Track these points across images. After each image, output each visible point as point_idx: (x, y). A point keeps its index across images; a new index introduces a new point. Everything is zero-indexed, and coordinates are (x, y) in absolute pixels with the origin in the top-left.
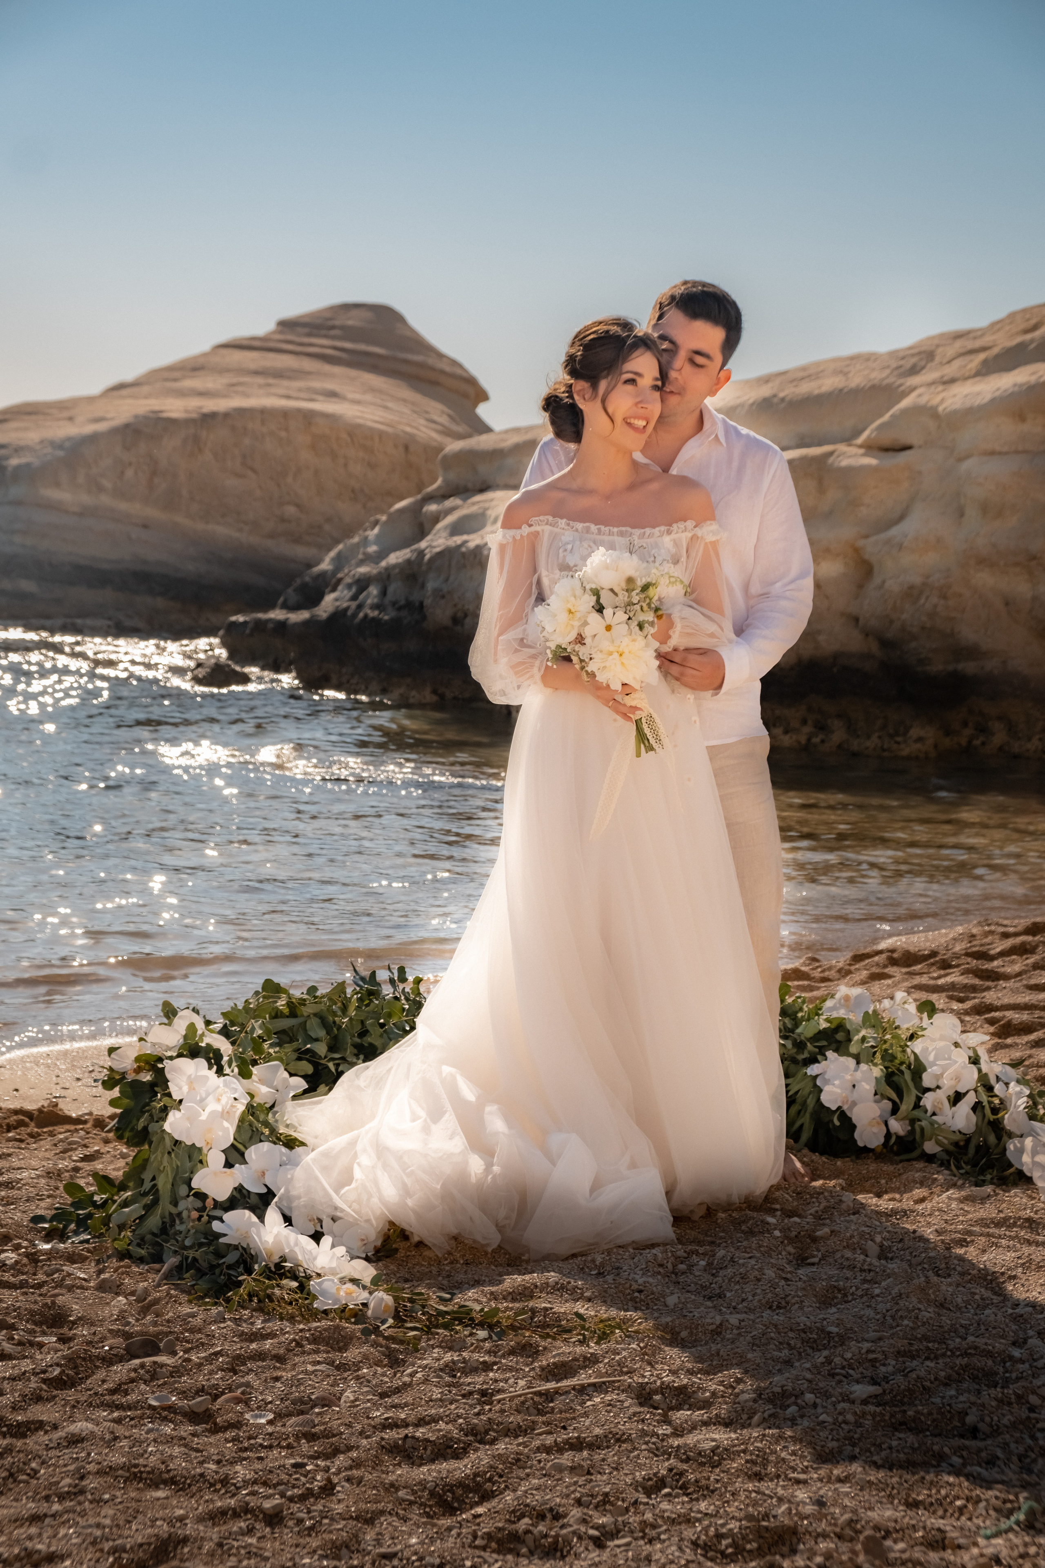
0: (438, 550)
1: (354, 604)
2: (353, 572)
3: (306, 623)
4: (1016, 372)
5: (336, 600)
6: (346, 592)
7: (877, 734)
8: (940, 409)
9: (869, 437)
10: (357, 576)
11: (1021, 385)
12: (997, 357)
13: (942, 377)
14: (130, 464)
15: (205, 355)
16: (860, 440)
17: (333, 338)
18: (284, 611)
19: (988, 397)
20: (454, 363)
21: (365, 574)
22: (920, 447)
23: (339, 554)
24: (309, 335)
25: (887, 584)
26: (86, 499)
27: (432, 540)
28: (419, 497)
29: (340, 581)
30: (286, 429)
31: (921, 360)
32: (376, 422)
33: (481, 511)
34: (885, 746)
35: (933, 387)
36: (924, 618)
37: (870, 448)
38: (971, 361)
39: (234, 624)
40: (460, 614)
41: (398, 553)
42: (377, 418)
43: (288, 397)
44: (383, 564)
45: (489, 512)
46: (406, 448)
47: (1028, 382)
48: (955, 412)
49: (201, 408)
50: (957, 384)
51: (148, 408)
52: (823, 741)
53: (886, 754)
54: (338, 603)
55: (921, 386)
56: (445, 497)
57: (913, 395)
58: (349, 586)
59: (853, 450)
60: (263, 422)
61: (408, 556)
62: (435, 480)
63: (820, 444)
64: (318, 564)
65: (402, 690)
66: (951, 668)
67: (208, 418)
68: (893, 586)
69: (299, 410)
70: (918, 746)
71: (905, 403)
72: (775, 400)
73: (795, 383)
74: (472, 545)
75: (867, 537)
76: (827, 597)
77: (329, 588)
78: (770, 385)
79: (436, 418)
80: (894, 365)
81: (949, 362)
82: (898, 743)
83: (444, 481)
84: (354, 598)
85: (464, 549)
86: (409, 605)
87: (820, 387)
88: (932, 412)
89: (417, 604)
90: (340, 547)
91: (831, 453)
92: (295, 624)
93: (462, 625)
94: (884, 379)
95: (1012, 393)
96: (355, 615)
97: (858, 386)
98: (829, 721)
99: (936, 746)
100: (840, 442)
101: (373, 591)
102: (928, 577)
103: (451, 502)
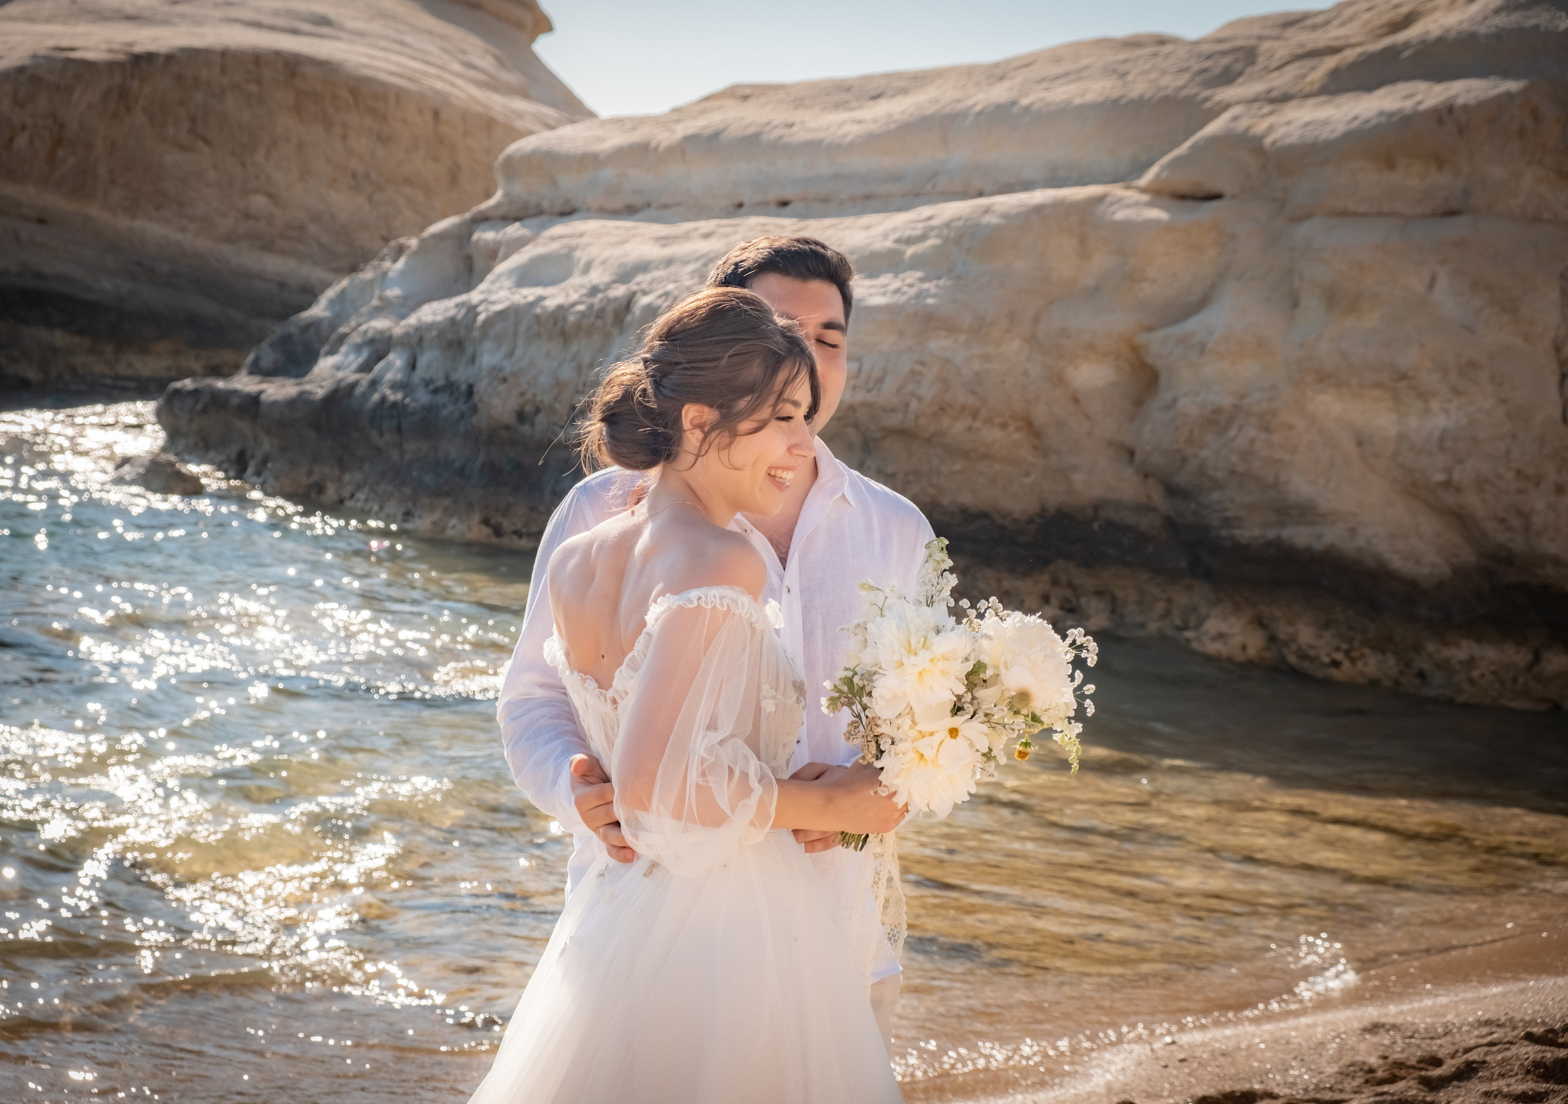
0: (498, 307)
1: (366, 378)
2: (364, 327)
3: (292, 403)
4: (1381, 92)
5: (338, 368)
6: (352, 357)
8: (1268, 141)
9: (1157, 177)
10: (370, 334)
11: (1390, 115)
12: (1355, 66)
13: (1270, 91)
14: (24, 128)
16: (1143, 181)
18: (257, 379)
19: (1341, 129)
21: (381, 332)
22: (1234, 197)
23: (343, 293)
25: (1180, 404)
27: (489, 292)
28: (468, 216)
29: (342, 338)
30: (258, 82)
31: (1236, 61)
32: (392, 73)
33: (564, 251)
35: (1256, 105)
36: (1234, 459)
37: (1160, 194)
38: (1313, 69)
39: (177, 392)
40: (529, 408)
41: (436, 306)
42: (393, 68)
43: (257, 25)
44: (412, 320)
45: (578, 254)
46: (436, 114)
47: (1400, 111)
48: (1290, 149)
49: (131, 44)
50: (1293, 103)
51: (52, 42)
54: (340, 375)
55: (1238, 103)
56: (508, 219)
57: (1226, 117)
58: (358, 348)
59: (1132, 195)
60: (224, 70)
61: (452, 312)
62: (492, 191)
63: (1082, 182)
64: (307, 306)
65: (436, 516)
66: (1271, 534)
67: (142, 63)
68: (1189, 406)
69: (278, 53)
71: (1213, 128)
72: (1015, 109)
73: (1045, 85)
74: (551, 304)
75: (1150, 329)
76: (1087, 416)
77: (326, 348)
78: (1007, 84)
79: (476, 61)
80: (1197, 67)
81: (1279, 68)
83: (506, 195)
84: (366, 367)
85: (538, 311)
86: (450, 387)
87: (1083, 95)
88: (1253, 144)
89: (464, 387)
90: (345, 283)
91: (1101, 199)
92: (275, 403)
93: (532, 424)
94: (1181, 88)
95: (1377, 126)
96: (365, 396)
97: (1141, 97)
98: (1083, 600)
99: (1244, 648)
100: (1114, 180)
101: (396, 361)
102: (1242, 397)
103: (514, 230)
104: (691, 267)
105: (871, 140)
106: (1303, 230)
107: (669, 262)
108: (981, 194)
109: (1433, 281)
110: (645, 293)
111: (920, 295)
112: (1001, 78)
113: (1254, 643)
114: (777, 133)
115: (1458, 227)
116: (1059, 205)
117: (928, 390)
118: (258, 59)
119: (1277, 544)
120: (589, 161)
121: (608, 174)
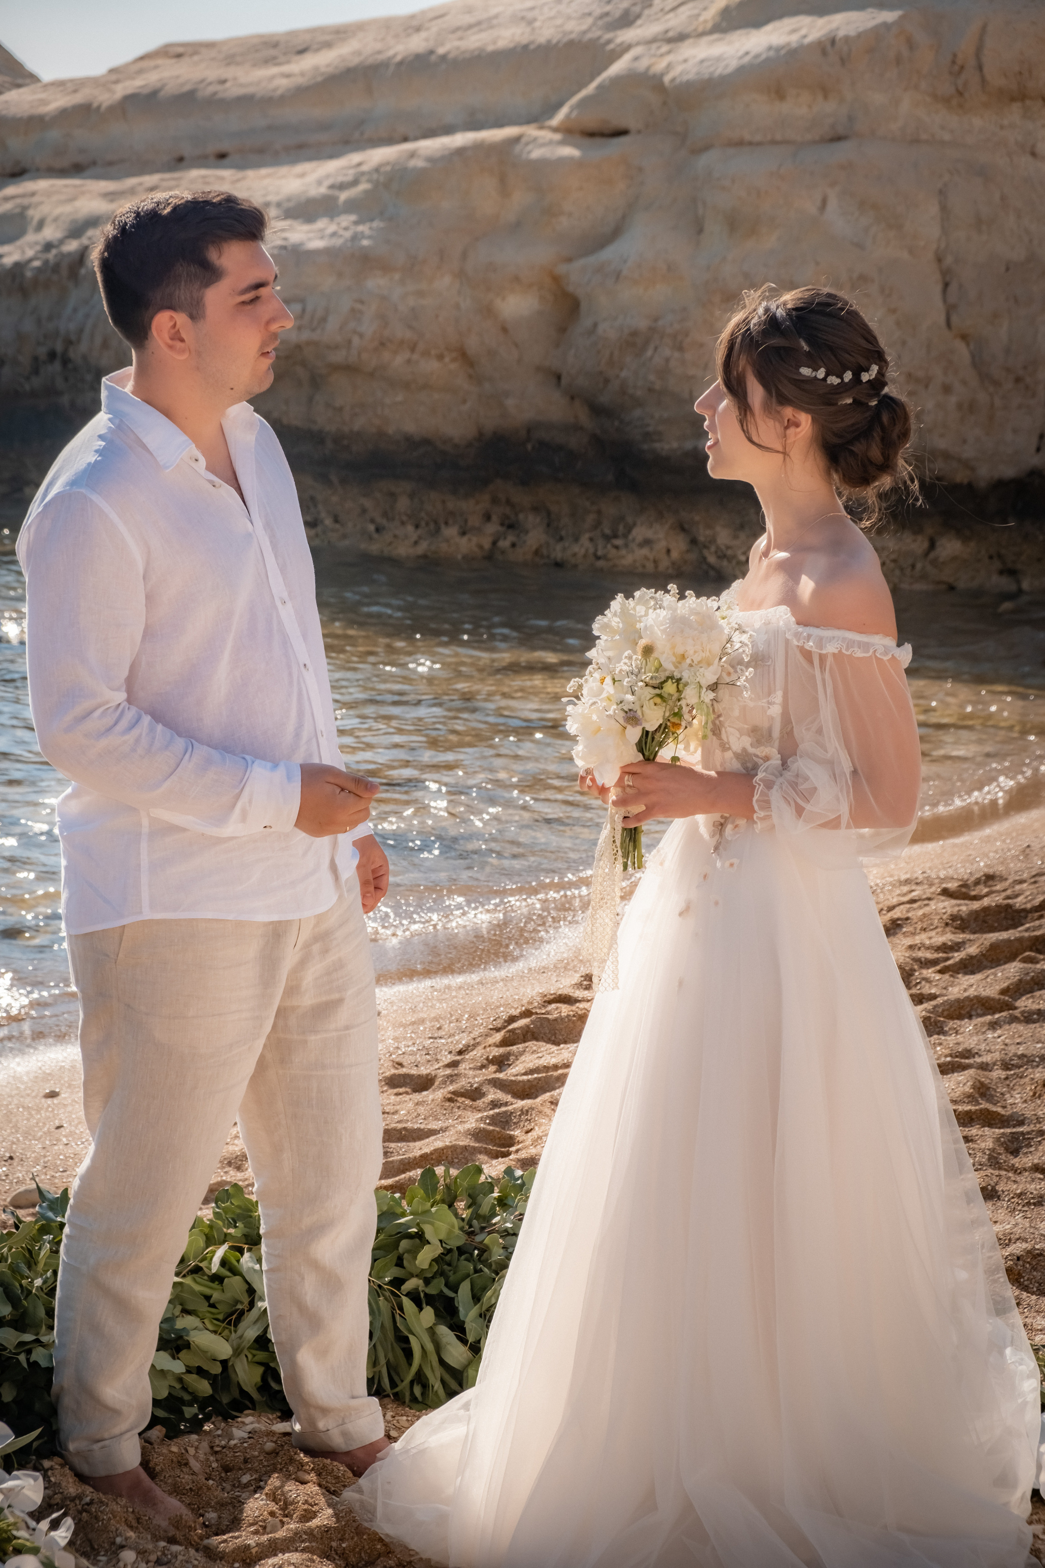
4: (769, 27)
7: (587, 535)
8: (667, 79)
9: (568, 116)
11: (778, 49)
13: (667, 31)
16: (555, 121)
19: (734, 64)
22: (639, 132)
25: (600, 329)
31: (634, 5)
33: (18, 210)
34: (599, 553)
35: (654, 46)
36: (652, 377)
37: (570, 132)
38: (706, 8)
45: (30, 212)
47: (788, 44)
48: (688, 84)
50: (689, 42)
52: (513, 545)
53: (600, 564)
55: (638, 44)
57: (627, 57)
59: (546, 135)
63: (499, 124)
68: (608, 331)
70: (645, 551)
71: (616, 68)
72: (433, 58)
73: (459, 34)
75: (569, 260)
76: (516, 345)
78: (423, 34)
80: (598, 12)
81: (674, 9)
82: (617, 547)
87: (493, 41)
88: (654, 83)
91: (517, 139)
94: (585, 32)
95: (767, 59)
97: (549, 41)
98: (521, 516)
100: (528, 122)
102: (656, 320)
105: (301, 93)
106: (704, 161)
108: (405, 139)
109: (824, 202)
111: (355, 238)
112: (418, 29)
113: (678, 548)
114: (211, 89)
115: (844, 151)
116: (479, 147)
117: (368, 327)
120: (35, 123)
121: (54, 135)
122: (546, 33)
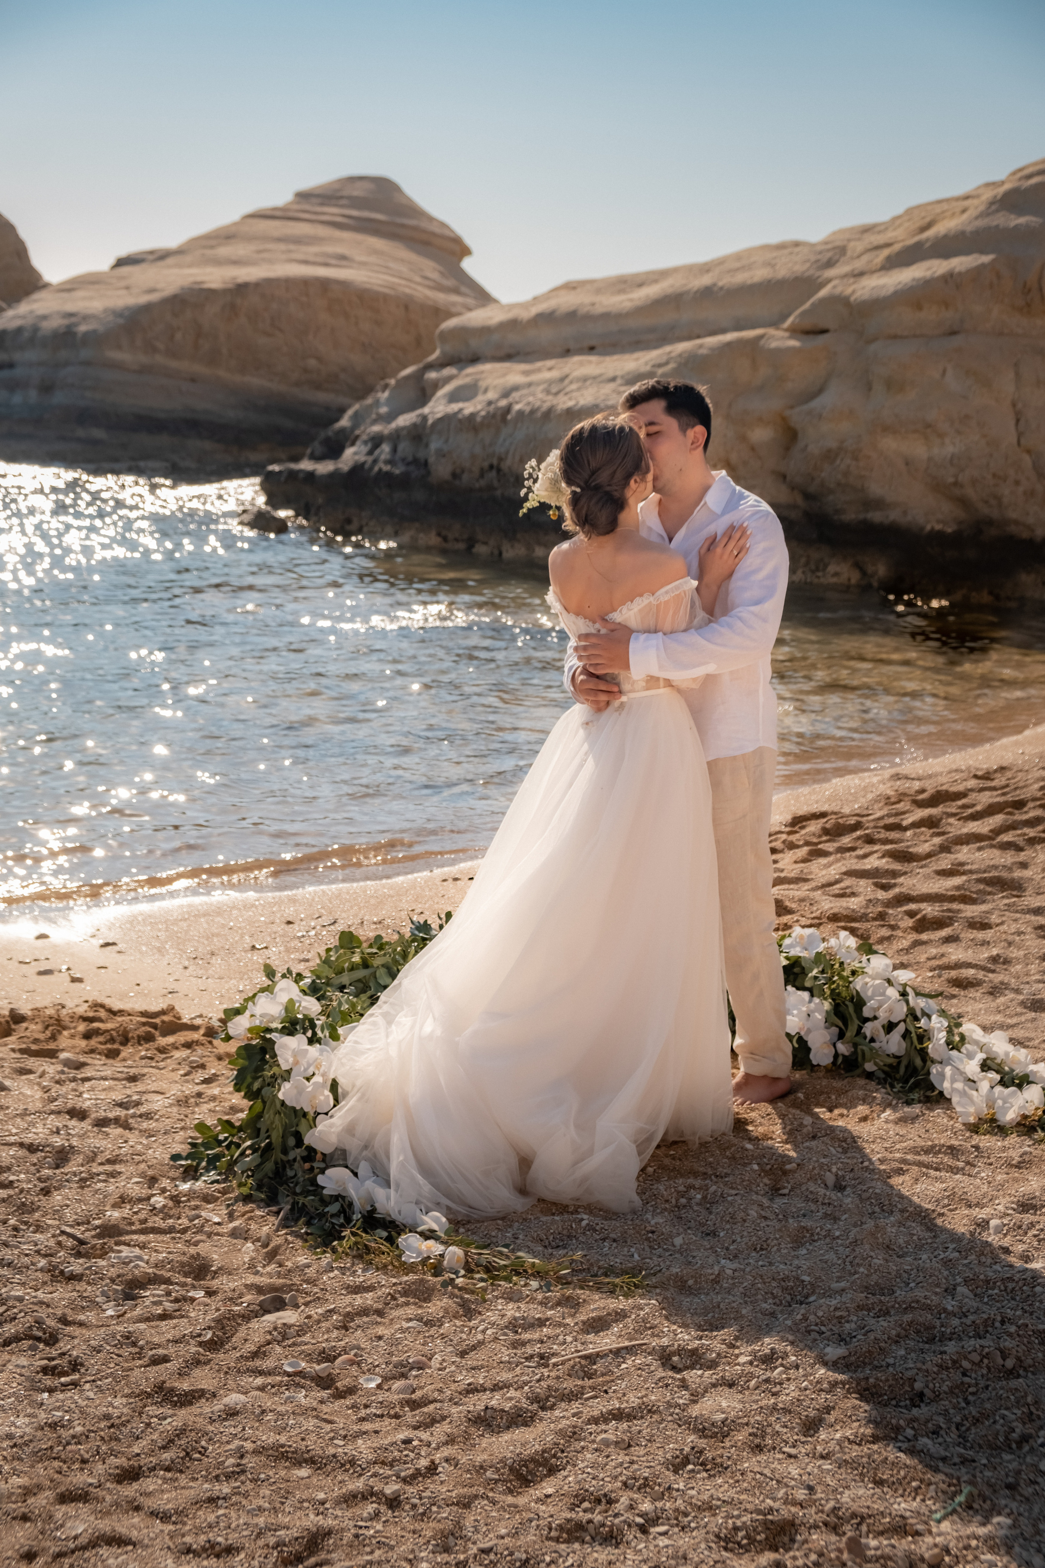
0: (439, 416)
1: (370, 459)
2: (368, 431)
3: (332, 475)
4: (914, 267)
5: (355, 453)
6: (363, 448)
8: (852, 299)
9: (793, 323)
10: (372, 434)
11: (919, 280)
12: (899, 254)
13: (853, 270)
14: (179, 328)
15: (235, 224)
16: (786, 325)
17: (342, 206)
18: (312, 462)
19: (891, 290)
20: (443, 225)
21: (378, 433)
22: (835, 331)
23: (356, 412)
24: (322, 204)
25: (810, 448)
26: (143, 359)
27: (433, 407)
28: (421, 365)
29: (357, 437)
30: (307, 295)
31: (836, 254)
32: (381, 286)
33: (474, 382)
35: (845, 280)
36: (840, 477)
37: (795, 332)
38: (877, 256)
39: (271, 473)
40: (458, 471)
41: (406, 417)
42: (382, 283)
43: (305, 262)
44: (393, 425)
45: (481, 383)
46: (406, 307)
48: (865, 302)
49: (235, 278)
50: (866, 276)
51: (191, 279)
54: (357, 457)
55: (836, 278)
56: (443, 365)
57: (829, 286)
59: (780, 333)
60: (287, 290)
61: (414, 420)
62: (434, 351)
63: (753, 327)
64: (337, 420)
65: (412, 532)
66: (861, 516)
67: (242, 289)
68: (814, 449)
69: (318, 278)
70: (835, 579)
71: (823, 293)
72: (715, 289)
73: (731, 274)
74: (467, 412)
75: (792, 407)
77: (348, 443)
78: (710, 274)
79: (429, 274)
80: (813, 258)
81: (859, 257)
83: (441, 352)
84: (370, 453)
85: (460, 416)
86: (415, 461)
87: (753, 277)
88: (845, 301)
89: (423, 461)
90: (357, 407)
91: (761, 337)
92: (323, 476)
94: (804, 272)
95: (911, 288)
96: (371, 468)
97: (784, 278)
99: (849, 580)
100: (770, 326)
101: (386, 448)
102: (842, 442)
103: (448, 371)
104: (541, 387)
105: (640, 311)
106: (873, 348)
107: (530, 385)
108: (698, 337)
109: (944, 372)
110: (517, 403)
112: (708, 271)
113: (855, 577)
114: (586, 309)
115: (957, 341)
116: (740, 342)
118: (306, 283)
119: (865, 522)
120: (485, 331)
121: (496, 337)
122: (782, 272)
